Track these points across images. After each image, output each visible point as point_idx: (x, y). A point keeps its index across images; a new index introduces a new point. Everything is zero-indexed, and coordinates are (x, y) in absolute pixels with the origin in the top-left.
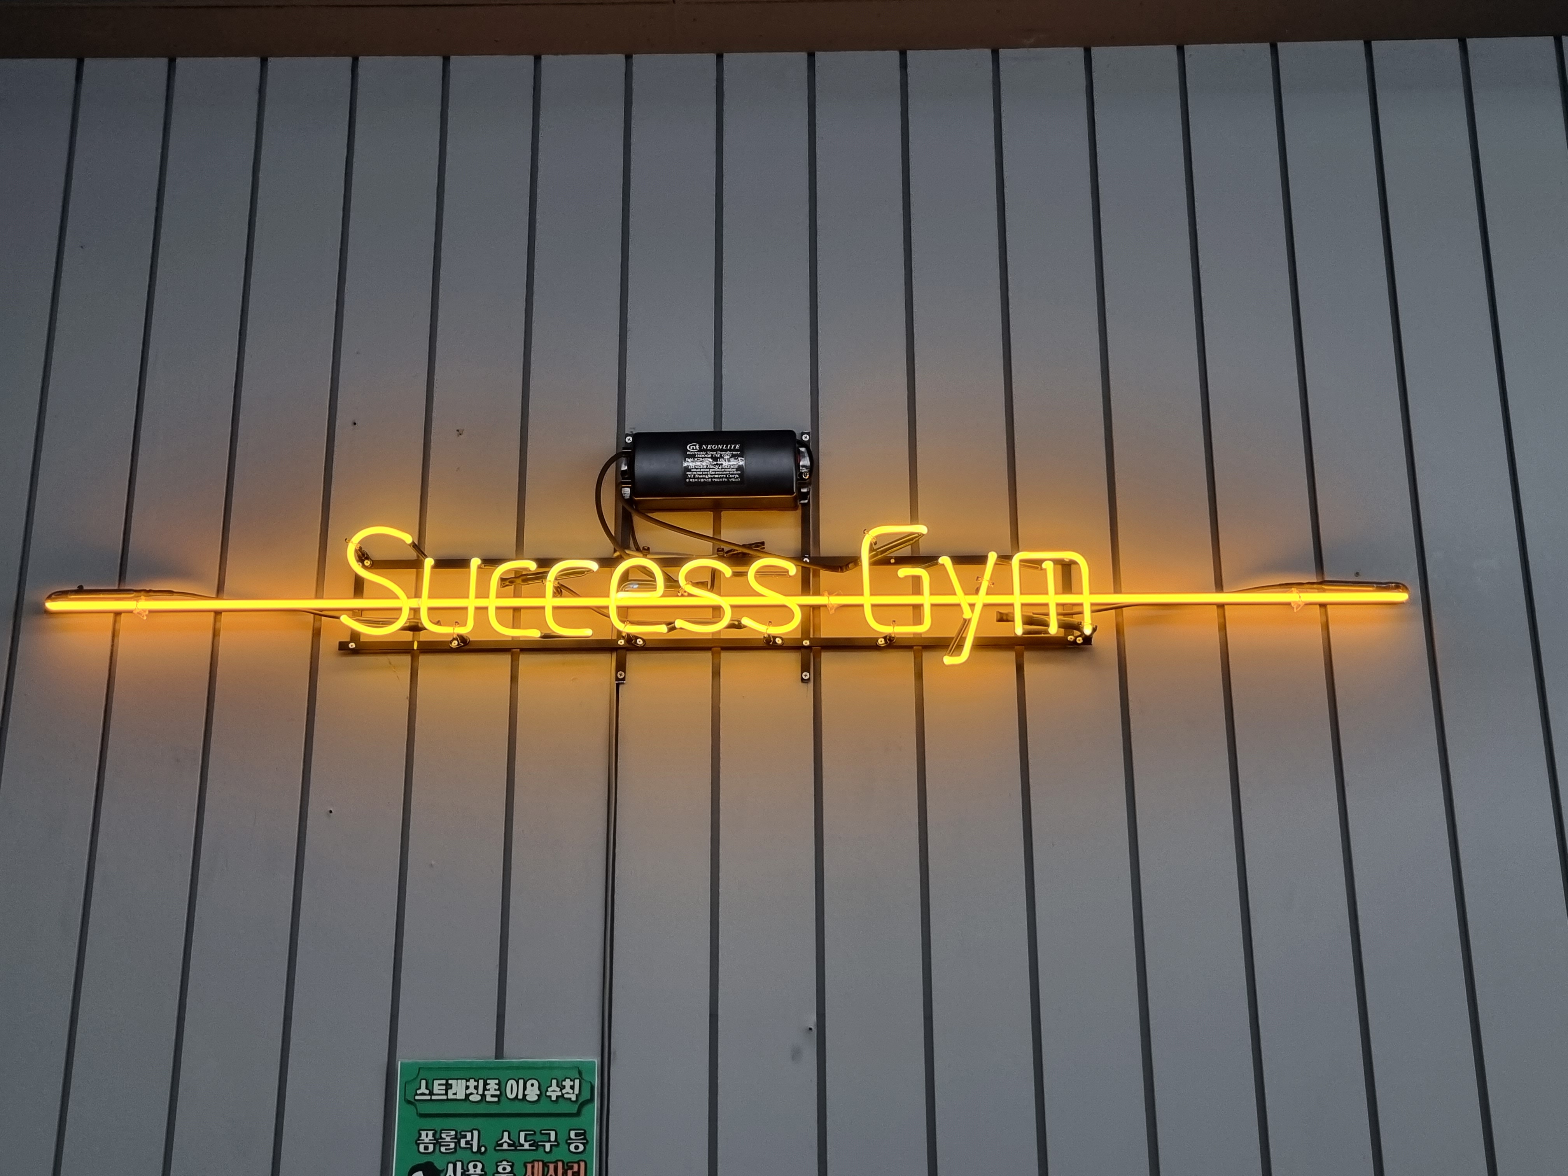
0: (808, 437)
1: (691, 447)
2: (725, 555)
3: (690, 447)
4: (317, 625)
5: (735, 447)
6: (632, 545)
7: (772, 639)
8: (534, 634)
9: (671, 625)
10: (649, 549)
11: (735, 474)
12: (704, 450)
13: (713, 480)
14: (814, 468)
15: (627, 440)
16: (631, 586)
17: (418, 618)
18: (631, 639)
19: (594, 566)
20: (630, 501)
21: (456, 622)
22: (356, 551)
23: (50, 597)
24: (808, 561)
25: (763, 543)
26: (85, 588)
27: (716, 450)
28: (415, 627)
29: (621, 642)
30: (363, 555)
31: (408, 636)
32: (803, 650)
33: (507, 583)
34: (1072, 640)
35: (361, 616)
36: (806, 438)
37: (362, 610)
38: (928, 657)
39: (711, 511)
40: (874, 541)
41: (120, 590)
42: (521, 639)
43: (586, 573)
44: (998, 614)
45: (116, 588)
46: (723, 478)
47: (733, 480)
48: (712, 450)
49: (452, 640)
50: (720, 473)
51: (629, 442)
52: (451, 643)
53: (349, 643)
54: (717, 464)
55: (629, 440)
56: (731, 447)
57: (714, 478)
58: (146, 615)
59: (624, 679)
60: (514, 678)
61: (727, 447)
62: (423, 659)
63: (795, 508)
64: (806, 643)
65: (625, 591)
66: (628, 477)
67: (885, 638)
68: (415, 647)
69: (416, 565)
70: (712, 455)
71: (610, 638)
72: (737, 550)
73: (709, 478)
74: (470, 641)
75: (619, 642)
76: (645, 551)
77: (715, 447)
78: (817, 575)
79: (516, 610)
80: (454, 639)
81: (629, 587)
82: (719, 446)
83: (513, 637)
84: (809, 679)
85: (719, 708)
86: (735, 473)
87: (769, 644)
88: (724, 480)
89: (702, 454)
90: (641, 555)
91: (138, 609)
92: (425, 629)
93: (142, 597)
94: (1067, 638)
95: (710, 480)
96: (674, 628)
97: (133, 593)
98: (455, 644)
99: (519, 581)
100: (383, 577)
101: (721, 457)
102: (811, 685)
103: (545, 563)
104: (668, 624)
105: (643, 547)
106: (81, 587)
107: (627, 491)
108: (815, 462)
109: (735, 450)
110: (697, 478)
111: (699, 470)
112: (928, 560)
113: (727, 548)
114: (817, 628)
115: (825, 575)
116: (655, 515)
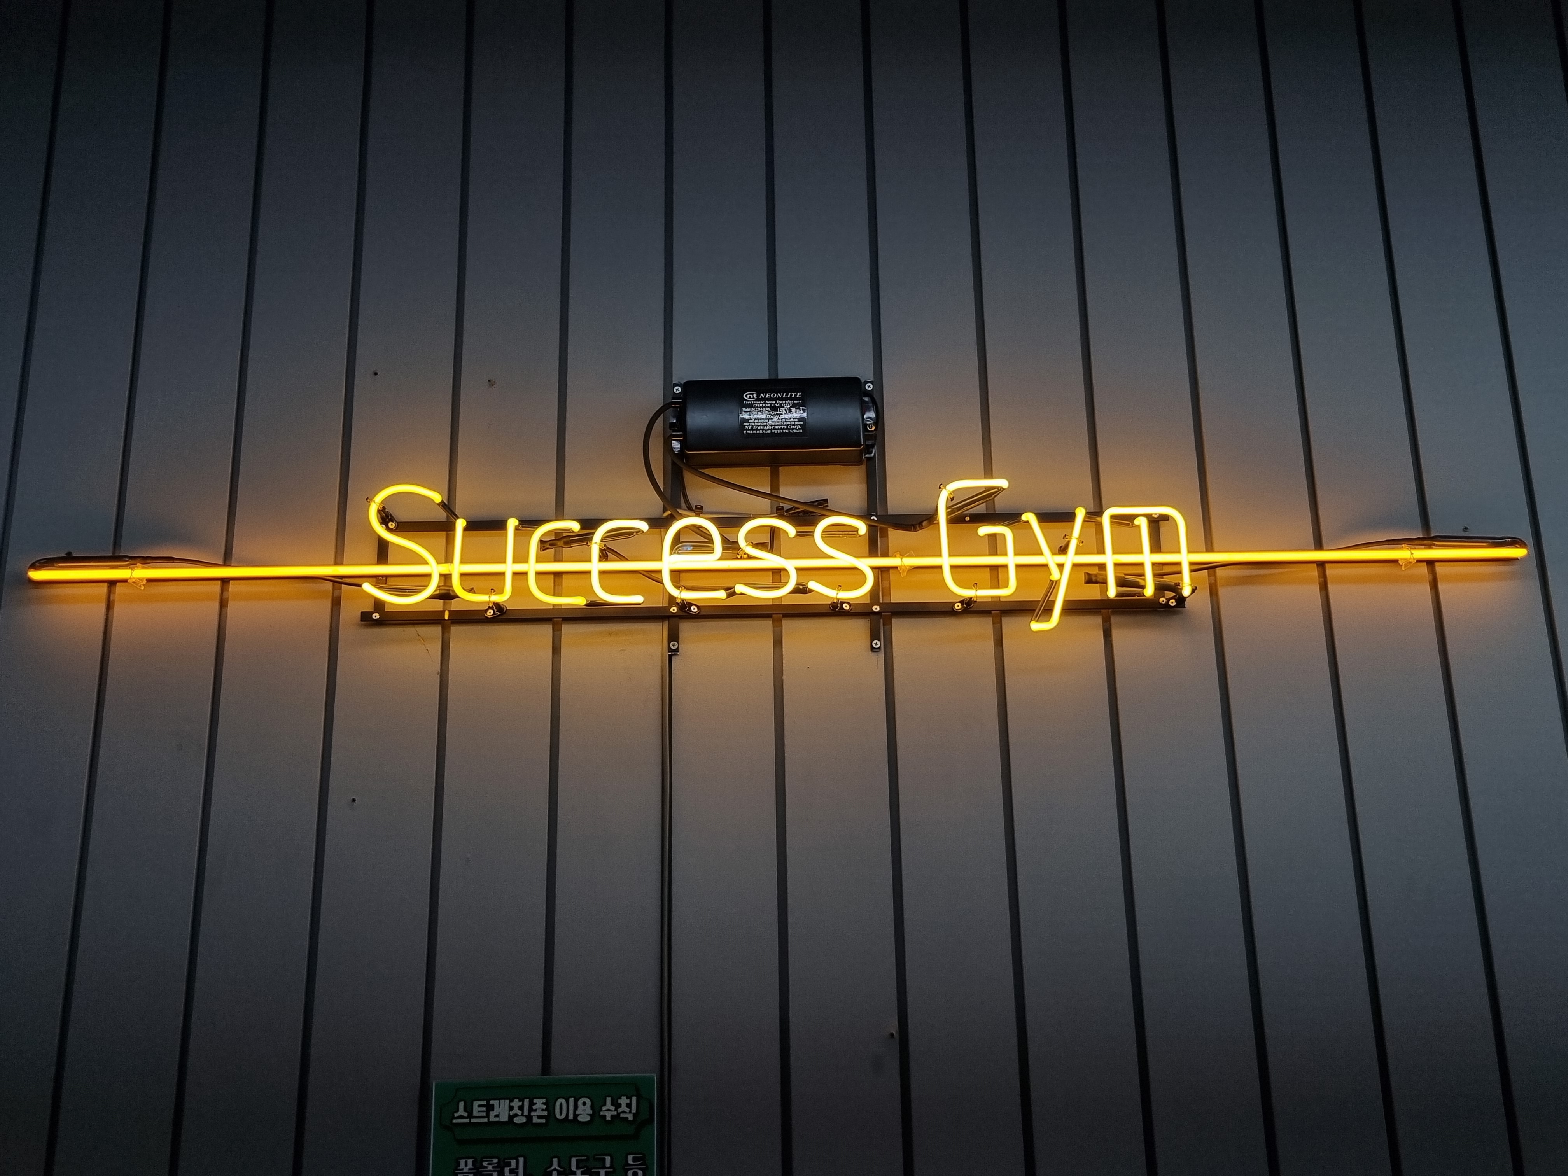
0: (872, 386)
1: (748, 396)
2: (785, 514)
3: (746, 396)
4: (337, 593)
5: (796, 395)
6: (683, 504)
7: (839, 605)
8: (579, 601)
9: (730, 591)
10: (702, 507)
11: (797, 425)
12: (762, 399)
13: (773, 431)
14: (879, 421)
15: (675, 390)
16: (685, 548)
17: (450, 585)
18: (685, 606)
19: (644, 526)
20: (681, 454)
21: (492, 589)
22: (379, 511)
23: (35, 566)
24: (876, 519)
25: (826, 501)
26: (74, 555)
27: (775, 399)
28: (446, 595)
29: (674, 610)
30: (387, 516)
31: (438, 605)
32: (872, 617)
33: (548, 546)
34: (1164, 603)
35: (386, 583)
36: (869, 387)
37: (386, 577)
38: (1010, 625)
39: (768, 467)
40: (952, 497)
41: (115, 558)
42: (563, 607)
43: (635, 533)
44: (1087, 576)
45: (110, 554)
46: (784, 429)
47: (795, 431)
48: (770, 399)
49: (487, 610)
50: (780, 423)
51: (678, 392)
52: (486, 613)
53: (373, 613)
54: (777, 414)
55: (677, 390)
56: (791, 395)
57: (774, 429)
58: (144, 585)
59: (677, 650)
60: (556, 650)
61: (786, 395)
62: (455, 630)
63: (858, 463)
64: (876, 608)
65: (678, 553)
66: (680, 427)
67: (962, 602)
68: (446, 617)
69: (447, 527)
70: (771, 404)
71: (662, 606)
72: (798, 509)
73: (768, 429)
74: (507, 609)
75: (672, 610)
76: (698, 511)
77: (774, 395)
78: (885, 535)
79: (558, 575)
80: (490, 608)
81: (683, 550)
82: (779, 394)
83: (554, 605)
84: (879, 648)
85: (782, 681)
86: (797, 423)
87: (835, 610)
88: (784, 431)
89: (760, 404)
90: (694, 514)
91: (134, 578)
92: (458, 597)
93: (138, 564)
94: (1159, 601)
95: (770, 431)
96: (734, 594)
97: (127, 561)
98: (490, 613)
99: (561, 543)
100: (412, 541)
101: (781, 406)
102: (882, 655)
103: (590, 524)
104: (727, 589)
105: (696, 506)
106: (69, 554)
107: (676, 445)
108: (880, 415)
109: (795, 398)
110: (755, 429)
111: (757, 421)
112: (1011, 518)
113: (786, 506)
114: (887, 592)
115: (895, 536)
116: (708, 471)
